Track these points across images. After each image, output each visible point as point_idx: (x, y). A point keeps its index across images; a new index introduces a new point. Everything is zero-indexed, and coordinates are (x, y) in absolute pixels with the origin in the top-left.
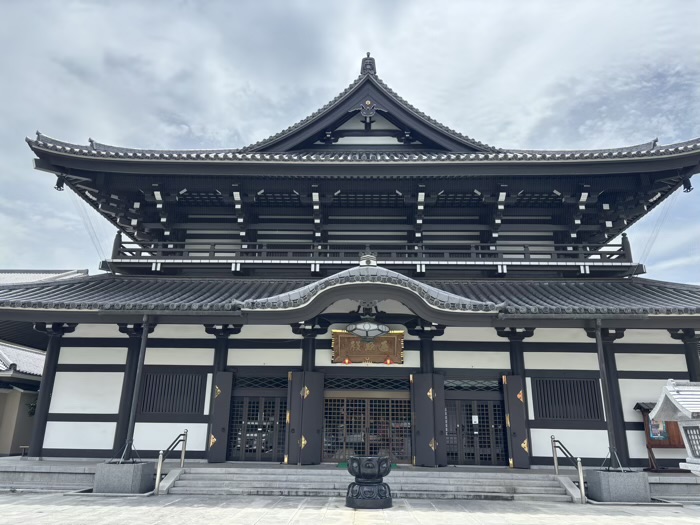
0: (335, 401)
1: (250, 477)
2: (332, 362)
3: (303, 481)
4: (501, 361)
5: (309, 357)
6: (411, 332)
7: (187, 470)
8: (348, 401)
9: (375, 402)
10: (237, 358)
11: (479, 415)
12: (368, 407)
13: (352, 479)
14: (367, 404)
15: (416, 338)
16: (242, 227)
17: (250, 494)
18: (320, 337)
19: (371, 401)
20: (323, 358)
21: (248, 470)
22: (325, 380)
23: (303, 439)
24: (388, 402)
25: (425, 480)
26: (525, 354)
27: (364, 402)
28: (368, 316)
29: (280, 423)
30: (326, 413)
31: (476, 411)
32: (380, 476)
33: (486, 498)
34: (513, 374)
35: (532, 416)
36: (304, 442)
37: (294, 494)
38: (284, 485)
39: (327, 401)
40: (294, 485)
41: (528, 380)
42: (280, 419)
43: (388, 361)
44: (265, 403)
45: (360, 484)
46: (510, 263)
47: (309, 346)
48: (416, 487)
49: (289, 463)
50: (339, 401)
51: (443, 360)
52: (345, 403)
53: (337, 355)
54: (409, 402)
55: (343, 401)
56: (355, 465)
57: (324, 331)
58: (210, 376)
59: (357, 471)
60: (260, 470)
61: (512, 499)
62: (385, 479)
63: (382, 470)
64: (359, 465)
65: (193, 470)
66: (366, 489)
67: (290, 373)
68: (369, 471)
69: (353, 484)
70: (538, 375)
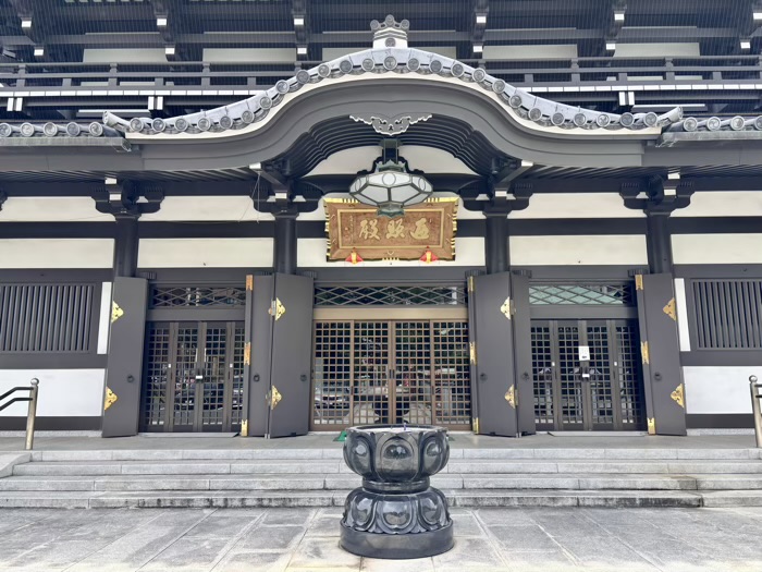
0: (333, 325)
1: (156, 468)
2: (328, 259)
3: (263, 474)
4: (630, 251)
5: (285, 252)
6: (469, 206)
7: (36, 454)
8: (356, 326)
9: (405, 326)
10: (155, 254)
11: (590, 344)
12: (392, 336)
13: (357, 481)
14: (392, 329)
15: (478, 215)
16: (166, 37)
17: (142, 506)
18: (304, 217)
19: (398, 326)
20: (311, 253)
21: (157, 453)
22: (316, 291)
23: (274, 390)
24: (427, 325)
25: (510, 466)
26: (674, 237)
27: (385, 326)
28: (390, 163)
29: (236, 366)
30: (319, 347)
31: (586, 340)
32: (424, 474)
33: (646, 503)
34: (652, 272)
35: (685, 345)
36: (276, 396)
37: (236, 503)
38: (220, 482)
39: (319, 326)
40: (241, 483)
41: (680, 284)
42: (236, 359)
43: (428, 255)
44: (209, 331)
45: (375, 495)
46: (640, 88)
47: (285, 233)
48: (493, 482)
49: (249, 435)
50: (340, 326)
51: (525, 251)
52: (352, 330)
53: (336, 246)
54: (466, 324)
55: (348, 326)
56: (361, 449)
57: (312, 207)
58: (107, 287)
59: (366, 464)
60: (181, 453)
61: (700, 503)
62: (435, 481)
63: (429, 460)
64: (371, 451)
65: (49, 455)
66: (388, 507)
67: (249, 279)
68: (395, 465)
69: (357, 495)
70: (696, 274)
